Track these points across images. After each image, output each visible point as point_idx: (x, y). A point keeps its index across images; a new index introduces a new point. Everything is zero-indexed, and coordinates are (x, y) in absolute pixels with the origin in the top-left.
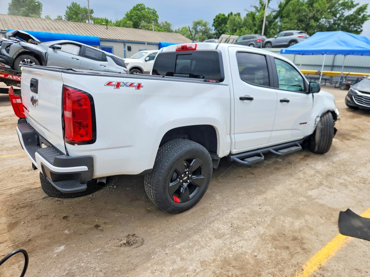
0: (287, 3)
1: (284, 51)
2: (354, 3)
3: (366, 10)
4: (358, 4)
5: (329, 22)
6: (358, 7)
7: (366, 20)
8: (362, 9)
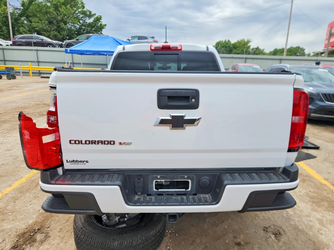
0: (30, 3)
1: (69, 51)
2: (93, 13)
3: (101, 21)
4: (95, 14)
5: (75, 27)
6: (95, 17)
7: (103, 28)
8: (99, 19)
